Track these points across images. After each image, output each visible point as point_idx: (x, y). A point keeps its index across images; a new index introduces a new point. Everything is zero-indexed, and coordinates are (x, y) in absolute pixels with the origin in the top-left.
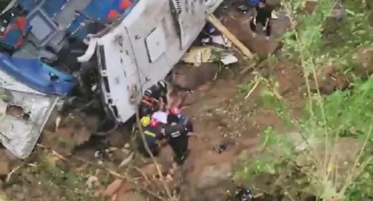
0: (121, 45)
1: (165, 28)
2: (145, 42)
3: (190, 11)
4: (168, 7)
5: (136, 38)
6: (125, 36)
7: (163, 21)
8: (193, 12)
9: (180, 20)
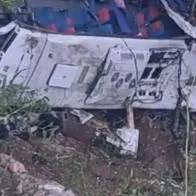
0: (32, 47)
1: (83, 75)
2: (55, 66)
3: (115, 83)
4: (99, 64)
5: (50, 56)
6: (41, 45)
7: (86, 69)
8: (117, 86)
9: (100, 81)
